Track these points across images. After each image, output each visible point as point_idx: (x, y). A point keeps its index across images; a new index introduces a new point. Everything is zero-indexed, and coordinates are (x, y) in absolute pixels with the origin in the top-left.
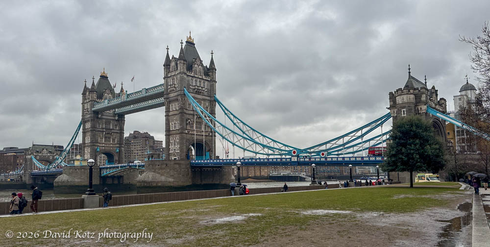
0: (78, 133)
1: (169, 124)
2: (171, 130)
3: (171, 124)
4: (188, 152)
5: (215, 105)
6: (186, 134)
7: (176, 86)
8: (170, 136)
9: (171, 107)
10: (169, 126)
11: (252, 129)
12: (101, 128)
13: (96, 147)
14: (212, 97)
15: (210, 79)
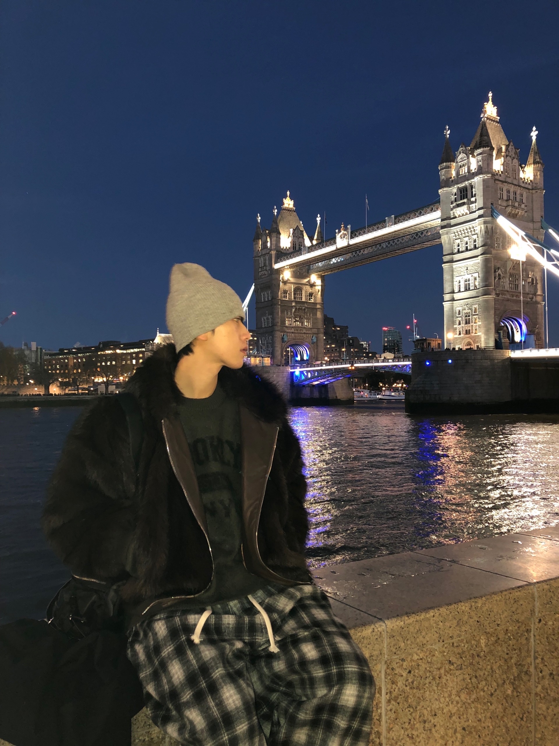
1: (453, 282)
2: (457, 291)
3: (457, 281)
6: (495, 298)
9: (456, 247)
10: (453, 286)
12: (287, 299)
13: (282, 334)
14: (536, 222)
15: (532, 186)
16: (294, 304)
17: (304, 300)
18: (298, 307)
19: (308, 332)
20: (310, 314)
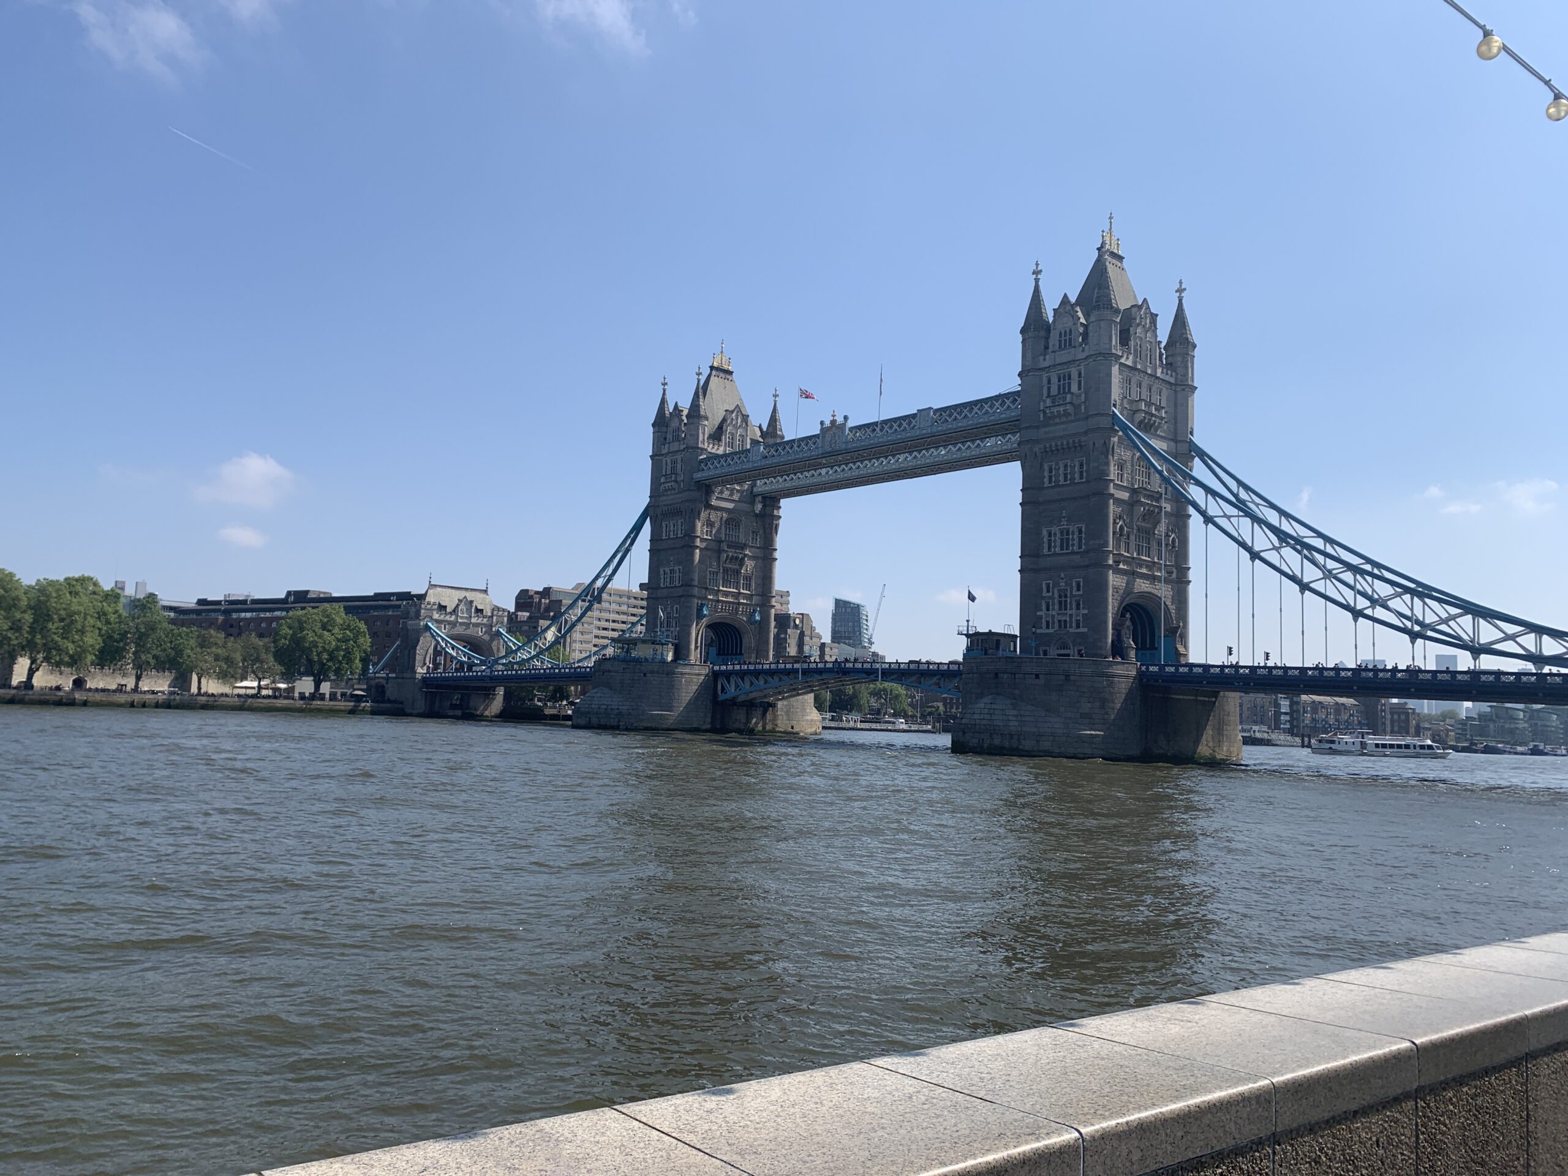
0: (628, 550)
1: (1039, 532)
2: (1045, 551)
3: (1045, 533)
7: (1076, 401)
8: (1043, 576)
9: (1046, 474)
10: (1039, 540)
12: (713, 538)
13: (700, 602)
14: (1180, 441)
15: (1176, 379)
16: (725, 547)
17: (742, 540)
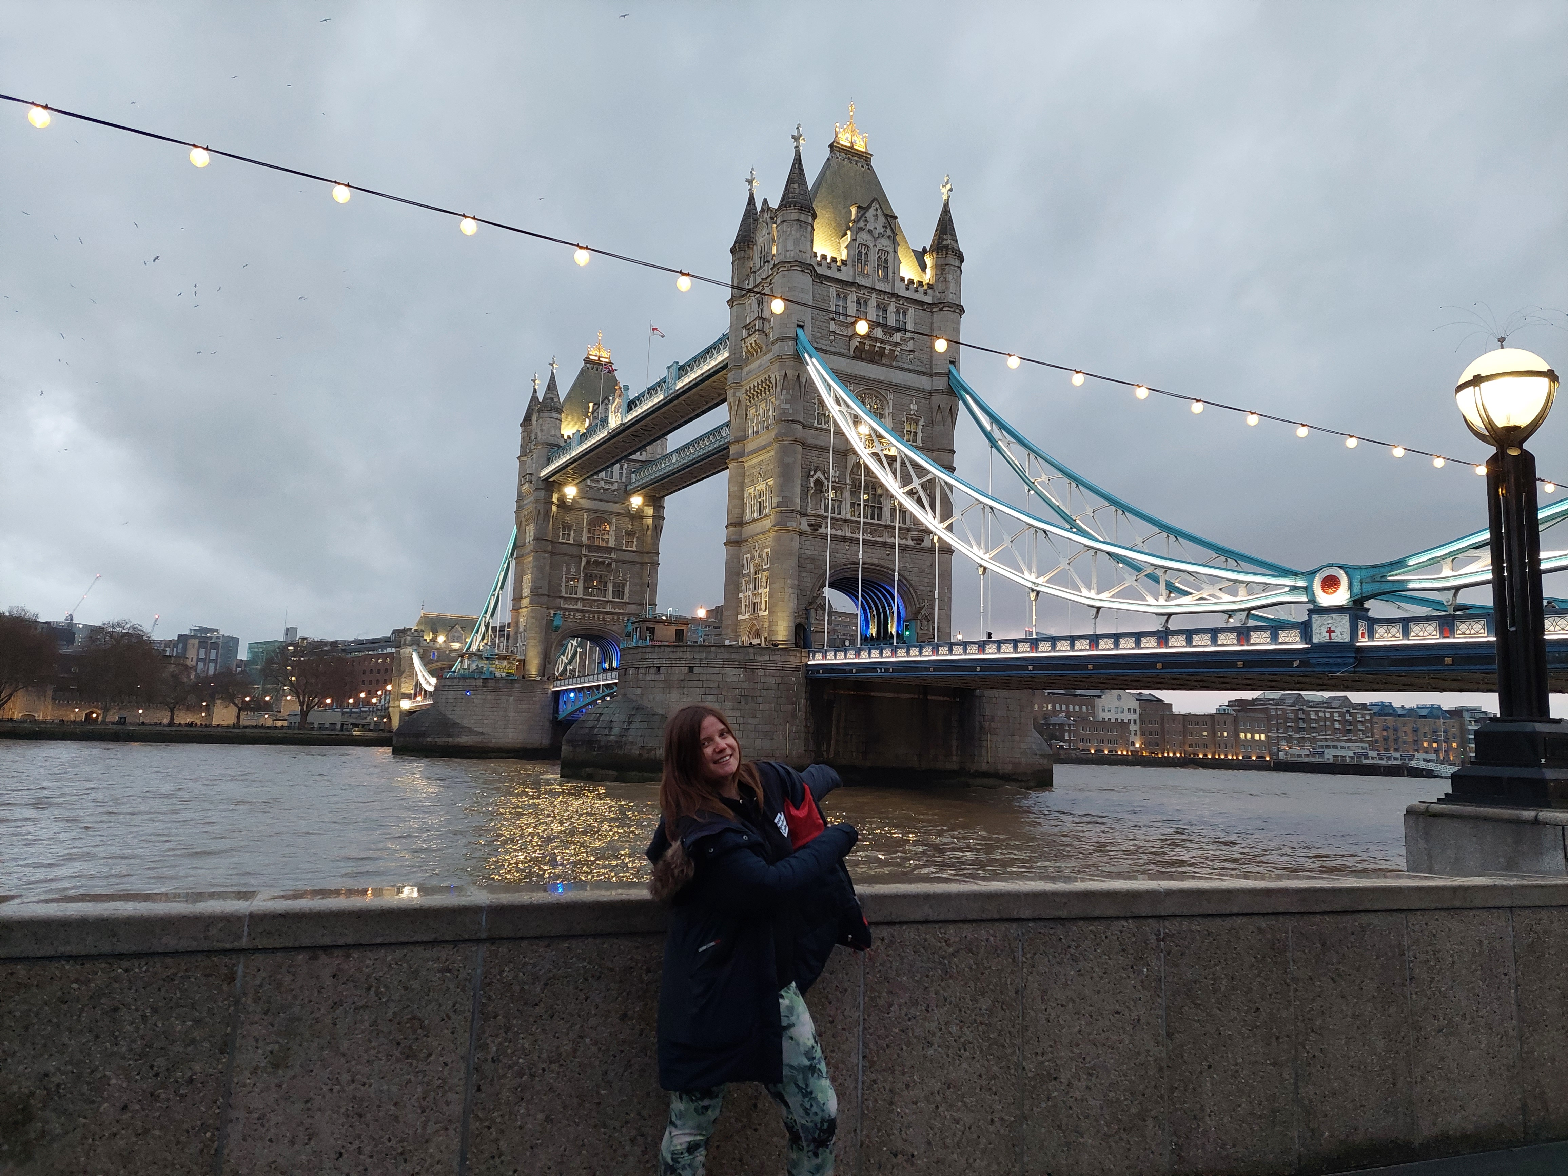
1: (742, 498)
2: (747, 518)
3: (748, 496)
4: (807, 617)
5: (953, 413)
6: (801, 534)
7: (766, 327)
8: (744, 549)
9: (750, 423)
10: (742, 507)
11: (1113, 502)
12: (572, 541)
13: (552, 612)
14: (936, 374)
15: (933, 297)
16: (585, 551)
17: (612, 544)
18: (593, 559)
19: (617, 611)
20: (625, 574)
